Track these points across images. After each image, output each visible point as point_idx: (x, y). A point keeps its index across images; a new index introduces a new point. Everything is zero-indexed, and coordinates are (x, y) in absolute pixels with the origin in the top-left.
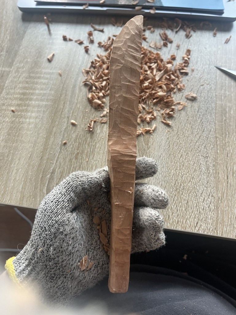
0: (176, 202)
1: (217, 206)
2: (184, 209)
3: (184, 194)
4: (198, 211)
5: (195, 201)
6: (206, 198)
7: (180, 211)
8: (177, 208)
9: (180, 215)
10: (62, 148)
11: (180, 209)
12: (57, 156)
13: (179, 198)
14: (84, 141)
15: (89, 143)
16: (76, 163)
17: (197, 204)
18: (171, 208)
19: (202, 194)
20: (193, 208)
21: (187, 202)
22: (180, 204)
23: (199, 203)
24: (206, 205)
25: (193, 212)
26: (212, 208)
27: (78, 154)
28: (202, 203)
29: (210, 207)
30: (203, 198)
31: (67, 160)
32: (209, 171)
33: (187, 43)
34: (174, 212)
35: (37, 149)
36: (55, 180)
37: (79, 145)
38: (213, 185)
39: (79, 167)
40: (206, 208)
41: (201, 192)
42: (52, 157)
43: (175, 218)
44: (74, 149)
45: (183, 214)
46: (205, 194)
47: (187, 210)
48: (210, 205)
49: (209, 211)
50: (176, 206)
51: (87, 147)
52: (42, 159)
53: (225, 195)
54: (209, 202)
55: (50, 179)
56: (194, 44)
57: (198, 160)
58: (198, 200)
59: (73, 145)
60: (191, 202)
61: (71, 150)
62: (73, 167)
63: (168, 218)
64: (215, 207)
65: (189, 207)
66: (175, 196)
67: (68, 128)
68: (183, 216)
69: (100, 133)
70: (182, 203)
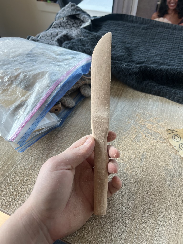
0: (94, 224)
1: (128, 237)
2: (98, 232)
3: (102, 218)
4: (110, 237)
5: (110, 228)
6: (120, 227)
7: (95, 234)
8: (93, 230)
9: (94, 236)
10: (23, 160)
11: (95, 231)
12: (17, 164)
13: (97, 221)
14: (40, 158)
15: (44, 160)
16: (28, 173)
17: (110, 231)
18: (87, 228)
19: (117, 222)
20: (107, 234)
21: (103, 227)
22: (97, 226)
23: (113, 230)
24: (119, 233)
25: (105, 237)
26: (123, 238)
27: (32, 166)
28: (116, 231)
29: (121, 236)
30: (118, 227)
31: (23, 168)
32: (128, 204)
33: (136, 108)
34: (89, 233)
35: (6, 156)
36: (8, 181)
37: (36, 159)
38: (129, 217)
39: (29, 176)
40: (118, 236)
41: (117, 221)
42: (13, 164)
43: (88, 239)
44: (31, 162)
45: (96, 237)
46: (120, 223)
47: (100, 234)
48: (122, 234)
49: (120, 239)
50: (93, 228)
51: (40, 163)
52: (6, 164)
53: (137, 228)
54: (122, 231)
55: (4, 180)
56: (140, 109)
57: (122, 192)
58: (112, 227)
59: (32, 159)
60: (106, 227)
61: (28, 162)
62: (25, 175)
63: (83, 237)
64: (126, 238)
65: (103, 231)
66: (95, 218)
67: (34, 146)
68: (95, 239)
69: (54, 154)
70: (98, 226)
